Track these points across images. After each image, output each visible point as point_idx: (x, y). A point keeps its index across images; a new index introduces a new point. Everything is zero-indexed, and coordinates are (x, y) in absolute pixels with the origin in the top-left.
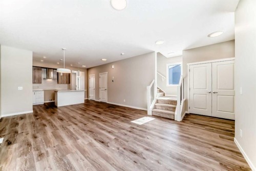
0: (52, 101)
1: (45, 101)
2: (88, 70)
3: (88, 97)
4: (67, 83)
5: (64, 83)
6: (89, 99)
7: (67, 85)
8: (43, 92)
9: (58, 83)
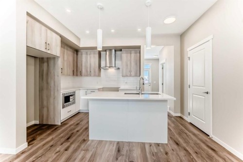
2: (182, 36)
4: (136, 75)
5: (131, 75)
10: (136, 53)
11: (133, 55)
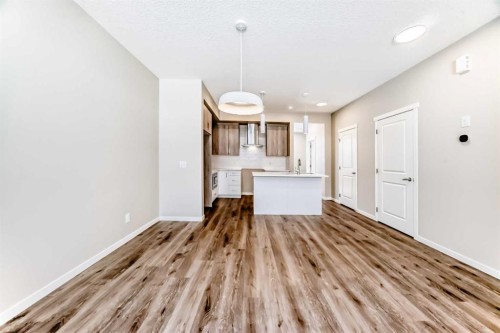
1: (242, 191)
2: (333, 115)
3: (333, 195)
4: (283, 155)
5: (277, 155)
6: (338, 201)
7: (284, 159)
8: (240, 173)
9: (267, 154)
10: (283, 129)
11: (280, 131)
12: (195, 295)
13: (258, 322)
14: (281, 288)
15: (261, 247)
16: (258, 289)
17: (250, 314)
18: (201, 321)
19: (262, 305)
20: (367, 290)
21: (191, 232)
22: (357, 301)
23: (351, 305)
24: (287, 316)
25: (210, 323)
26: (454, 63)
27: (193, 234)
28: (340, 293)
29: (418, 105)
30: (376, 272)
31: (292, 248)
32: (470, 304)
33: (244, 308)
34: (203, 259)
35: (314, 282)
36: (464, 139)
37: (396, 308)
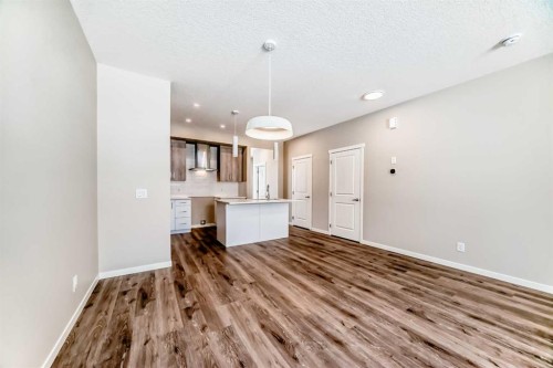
0: (207, 225)
1: (192, 223)
2: (286, 145)
4: (237, 180)
5: (231, 180)
6: (291, 223)
7: (237, 185)
8: (189, 202)
9: (219, 179)
12: (256, 336)
13: (329, 330)
14: (317, 300)
15: (269, 276)
16: (303, 308)
17: (318, 328)
18: (288, 352)
19: (319, 317)
20: (366, 282)
21: (171, 281)
22: (366, 290)
23: (367, 294)
24: (342, 317)
25: (296, 349)
26: (388, 121)
27: (176, 282)
28: (355, 289)
29: (364, 145)
30: (360, 269)
31: (294, 269)
32: (409, 272)
33: (310, 326)
34: (223, 303)
35: (335, 289)
36: (393, 171)
37: (387, 286)
